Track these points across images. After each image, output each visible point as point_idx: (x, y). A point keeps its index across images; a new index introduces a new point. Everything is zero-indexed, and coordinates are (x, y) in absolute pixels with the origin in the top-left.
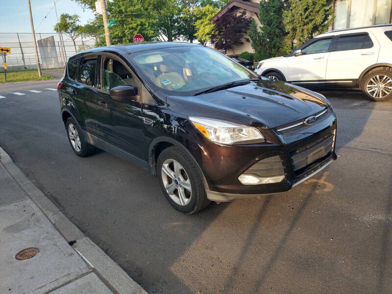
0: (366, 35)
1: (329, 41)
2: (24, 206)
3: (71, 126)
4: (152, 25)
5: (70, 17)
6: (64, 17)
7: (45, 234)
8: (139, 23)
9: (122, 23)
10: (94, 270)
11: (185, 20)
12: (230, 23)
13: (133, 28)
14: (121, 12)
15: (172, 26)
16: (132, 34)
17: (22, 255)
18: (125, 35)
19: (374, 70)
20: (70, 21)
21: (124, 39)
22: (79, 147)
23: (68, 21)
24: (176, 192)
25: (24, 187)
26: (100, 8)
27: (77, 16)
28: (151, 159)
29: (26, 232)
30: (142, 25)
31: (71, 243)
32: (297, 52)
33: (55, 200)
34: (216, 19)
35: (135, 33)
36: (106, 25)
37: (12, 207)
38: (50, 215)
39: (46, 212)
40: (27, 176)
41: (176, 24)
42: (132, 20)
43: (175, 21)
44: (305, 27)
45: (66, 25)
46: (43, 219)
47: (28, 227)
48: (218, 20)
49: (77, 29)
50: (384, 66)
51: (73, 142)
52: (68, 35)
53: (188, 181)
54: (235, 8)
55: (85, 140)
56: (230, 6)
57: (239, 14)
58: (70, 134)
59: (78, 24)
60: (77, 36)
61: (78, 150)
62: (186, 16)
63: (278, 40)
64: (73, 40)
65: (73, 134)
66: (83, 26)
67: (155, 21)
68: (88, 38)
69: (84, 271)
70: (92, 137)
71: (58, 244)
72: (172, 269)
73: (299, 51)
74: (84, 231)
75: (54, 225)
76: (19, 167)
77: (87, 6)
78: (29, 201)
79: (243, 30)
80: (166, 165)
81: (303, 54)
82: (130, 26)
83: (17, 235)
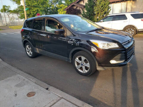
0: (124, 15)
1: (112, 17)
2: (18, 77)
3: (27, 46)
4: (41, 10)
5: (7, 7)
6: (4, 6)
7: (34, 87)
8: (36, 9)
9: (30, 9)
10: (62, 98)
11: (52, 9)
12: (72, 11)
13: (34, 11)
14: (29, 5)
15: (48, 11)
16: (34, 13)
17: (29, 95)
18: (31, 14)
19: (127, 27)
20: (7, 8)
21: (30, 15)
22: (31, 54)
23: (6, 8)
24: (81, 68)
25: (13, 70)
26: (22, 3)
27: (9, 6)
28: (70, 56)
29: (25, 86)
30: (37, 10)
31: (47, 89)
32: (101, 21)
33: (30, 74)
34: (67, 9)
35: (35, 13)
36: (25, 10)
37: (12, 77)
38: (31, 79)
39: (29, 79)
40: (12, 66)
41: (49, 11)
42: (34, 8)
43: (49, 9)
44: (102, 12)
45: (5, 9)
46: (29, 81)
47: (25, 85)
48: (67, 10)
49: (10, 11)
50: (131, 26)
51: (28, 52)
52: (6, 13)
53: (88, 64)
54: (73, 6)
55: (35, 51)
56: (72, 5)
57: (75, 8)
58: (27, 49)
59: (10, 9)
60: (10, 14)
61: (30, 55)
62: (52, 8)
63: (93, 17)
64: (8, 15)
65: (28, 49)
66: (12, 10)
67: (42, 9)
68: (14, 15)
69: (59, 98)
70: (38, 50)
71: (42, 90)
72: (91, 95)
73: (102, 20)
74: (49, 85)
75: (35, 83)
76: (6, 63)
77: (15, 3)
78: (19, 75)
79: (77, 13)
80: (77, 58)
81: (103, 21)
82: (33, 10)
83: (22, 88)
